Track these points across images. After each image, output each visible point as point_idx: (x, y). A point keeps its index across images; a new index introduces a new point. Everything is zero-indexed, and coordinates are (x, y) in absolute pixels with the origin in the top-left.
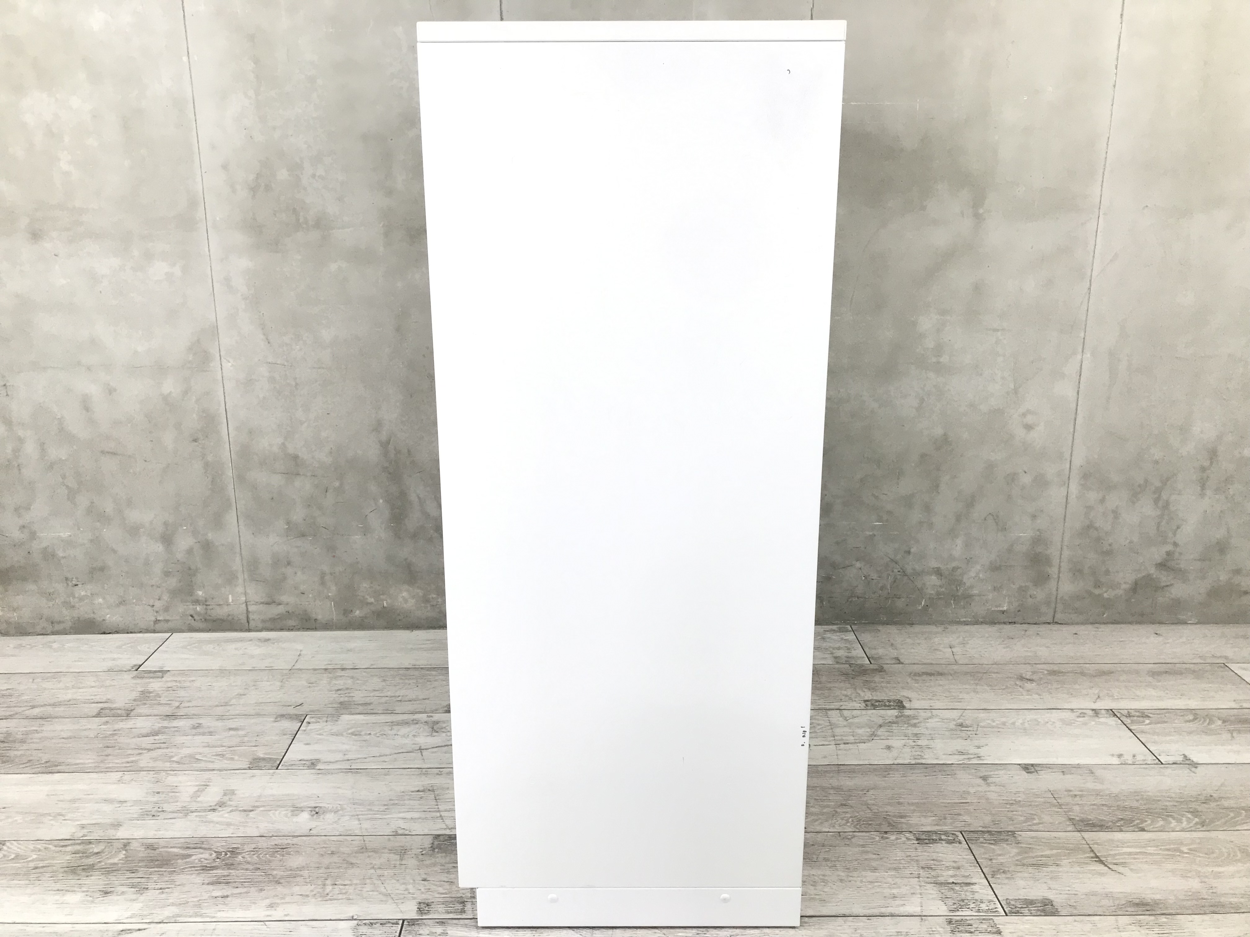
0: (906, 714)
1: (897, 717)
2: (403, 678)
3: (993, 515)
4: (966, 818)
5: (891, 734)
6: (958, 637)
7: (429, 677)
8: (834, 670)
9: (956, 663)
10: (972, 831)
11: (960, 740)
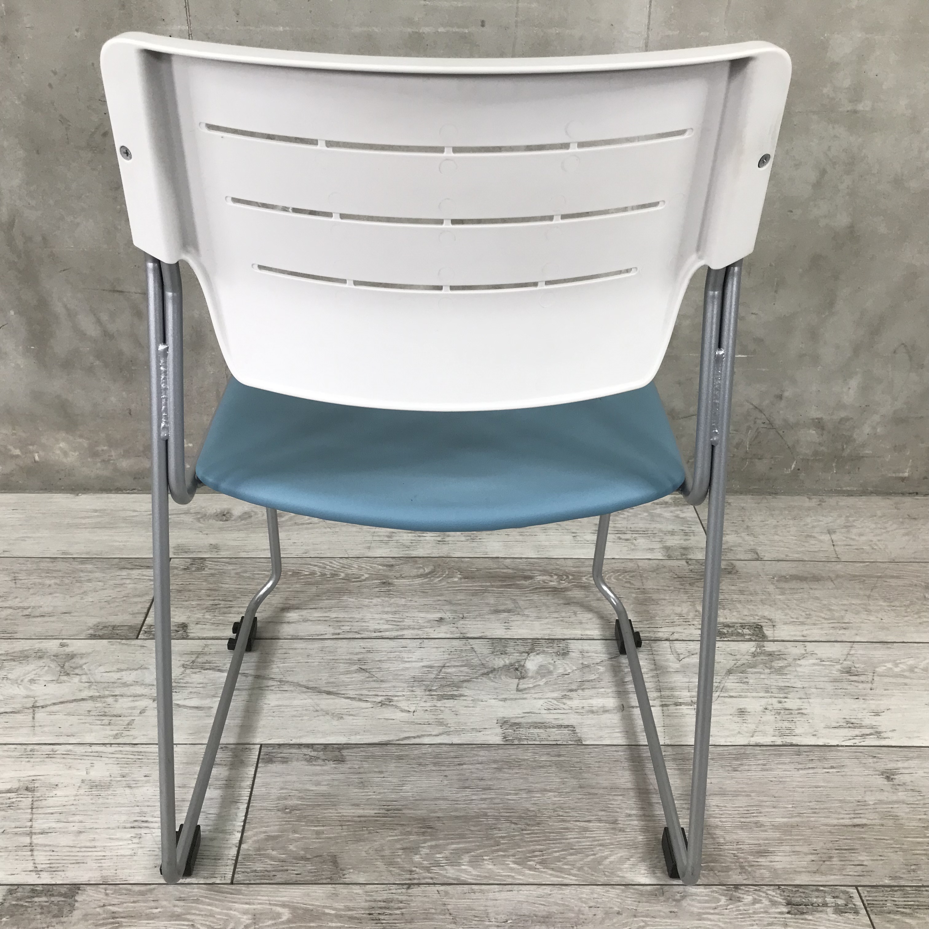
0: (767, 649)
1: (754, 655)
2: (43, 575)
3: (905, 346)
4: (863, 857)
5: (745, 687)
6: (840, 516)
7: (82, 574)
8: (665, 570)
9: (838, 560)
10: (872, 886)
11: (849, 700)
